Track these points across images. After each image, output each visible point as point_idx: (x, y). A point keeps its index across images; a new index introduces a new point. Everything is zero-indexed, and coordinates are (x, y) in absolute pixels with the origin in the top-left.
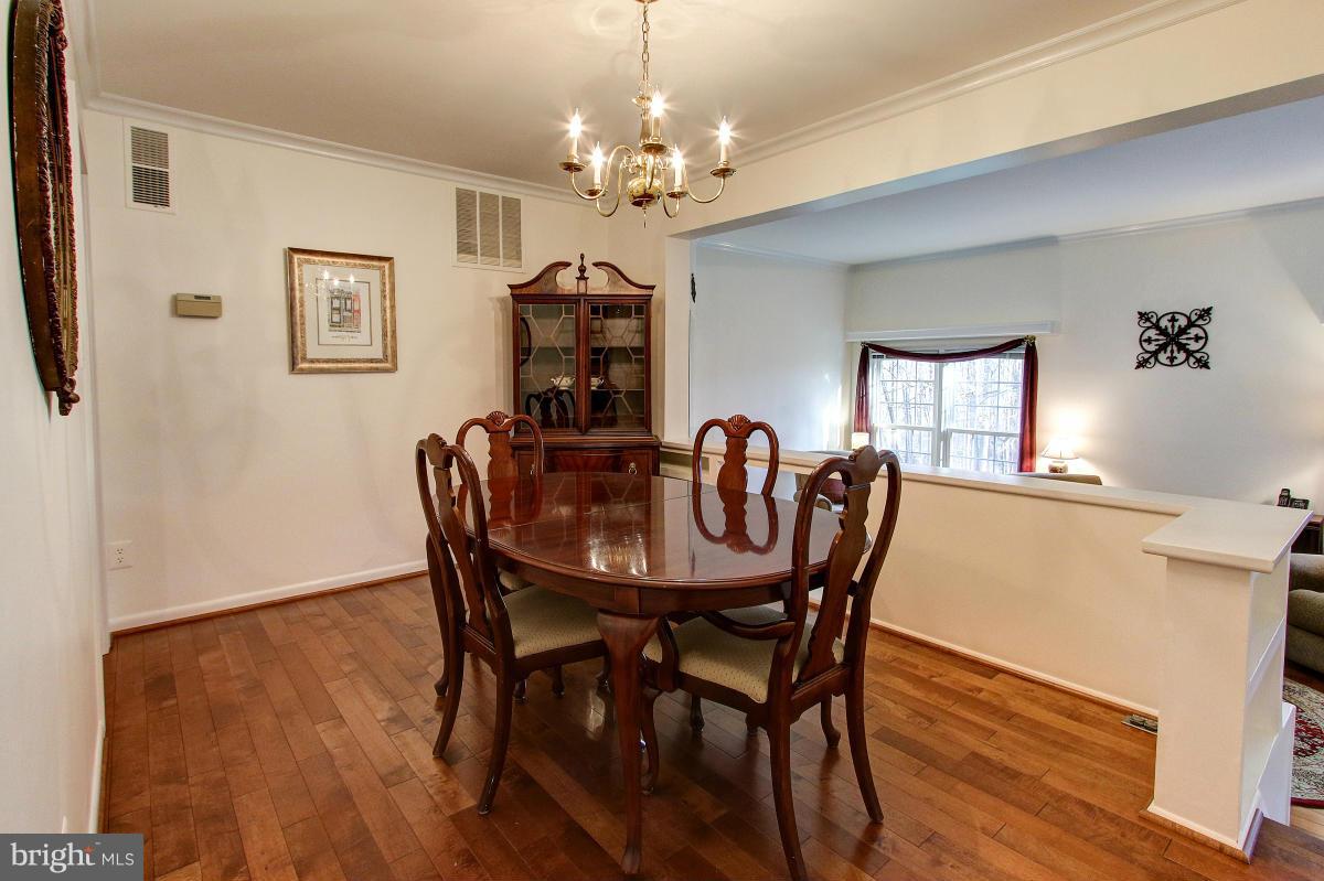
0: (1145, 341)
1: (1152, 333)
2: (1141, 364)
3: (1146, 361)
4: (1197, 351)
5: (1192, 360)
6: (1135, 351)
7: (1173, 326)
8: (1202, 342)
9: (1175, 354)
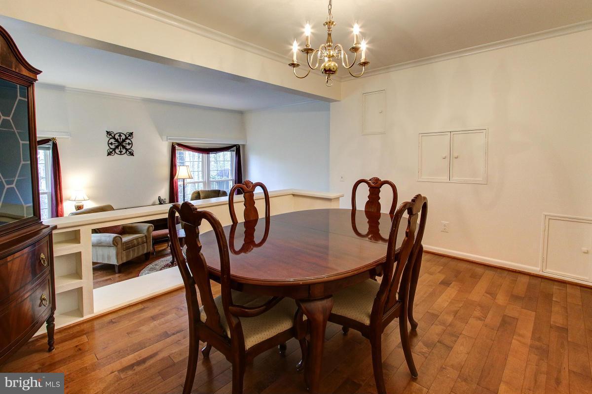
0: (110, 144)
1: (112, 141)
2: (109, 154)
3: (111, 152)
4: (129, 149)
5: (128, 152)
6: (106, 148)
7: (120, 139)
8: (131, 145)
9: (122, 150)
